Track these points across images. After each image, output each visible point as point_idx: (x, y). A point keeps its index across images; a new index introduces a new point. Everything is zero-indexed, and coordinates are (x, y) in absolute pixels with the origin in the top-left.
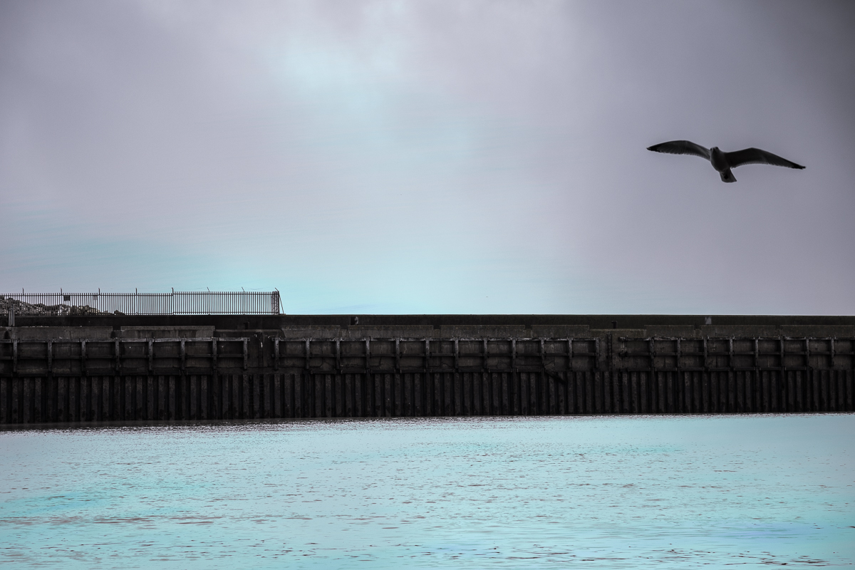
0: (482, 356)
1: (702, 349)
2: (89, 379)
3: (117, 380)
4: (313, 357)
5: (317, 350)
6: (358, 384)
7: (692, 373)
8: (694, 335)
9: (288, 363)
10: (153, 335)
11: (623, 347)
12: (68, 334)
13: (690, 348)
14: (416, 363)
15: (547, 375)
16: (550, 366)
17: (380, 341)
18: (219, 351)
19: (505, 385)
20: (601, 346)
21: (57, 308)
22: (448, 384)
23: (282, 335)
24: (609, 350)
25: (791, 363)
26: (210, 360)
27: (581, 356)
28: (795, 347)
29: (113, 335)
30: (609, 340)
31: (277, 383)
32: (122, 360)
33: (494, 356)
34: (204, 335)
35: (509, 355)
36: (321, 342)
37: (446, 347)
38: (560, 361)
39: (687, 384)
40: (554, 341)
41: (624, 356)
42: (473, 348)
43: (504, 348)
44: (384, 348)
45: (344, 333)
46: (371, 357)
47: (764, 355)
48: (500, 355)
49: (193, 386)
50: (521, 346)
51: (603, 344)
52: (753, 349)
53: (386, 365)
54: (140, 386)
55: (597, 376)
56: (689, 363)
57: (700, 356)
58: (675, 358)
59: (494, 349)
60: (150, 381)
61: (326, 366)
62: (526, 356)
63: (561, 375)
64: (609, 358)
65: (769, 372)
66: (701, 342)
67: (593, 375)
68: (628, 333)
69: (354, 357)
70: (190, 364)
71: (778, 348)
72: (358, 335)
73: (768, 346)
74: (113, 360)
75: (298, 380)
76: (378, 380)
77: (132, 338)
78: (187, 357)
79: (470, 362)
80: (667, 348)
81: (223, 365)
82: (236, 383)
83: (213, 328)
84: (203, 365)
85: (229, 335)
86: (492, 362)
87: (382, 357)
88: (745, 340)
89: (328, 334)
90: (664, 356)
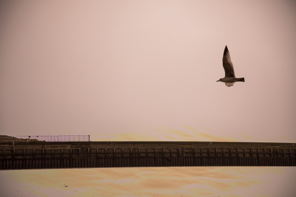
0: (147, 153)
1: (208, 151)
2: (35, 160)
3: (43, 160)
4: (99, 153)
5: (100, 151)
6: (112, 161)
7: (206, 158)
8: (206, 147)
9: (92, 155)
10: (54, 147)
11: (186, 151)
12: (30, 147)
13: (205, 151)
14: (128, 155)
15: (165, 158)
16: (166, 156)
17: (118, 149)
18: (72, 152)
19: (153, 161)
20: (180, 150)
21: (26, 140)
22: (137, 161)
23: (90, 147)
24: (183, 151)
25: (233, 155)
26: (70, 154)
27: (175, 153)
28: (235, 151)
29: (42, 147)
30: (183, 149)
31: (89, 161)
32: (45, 154)
33: (150, 153)
34: (68, 147)
35: (154, 153)
36: (101, 149)
37: (137, 150)
38: (169, 154)
39: (204, 161)
40: (167, 149)
41: (187, 153)
42: (144, 151)
43: (153, 151)
44: (119, 151)
45: (108, 146)
46: (115, 153)
47: (226, 153)
48: (152, 153)
49: (65, 162)
50: (158, 150)
51: (181, 150)
52: (223, 151)
53: (120, 156)
54: (50, 162)
55: (179, 159)
56: (205, 155)
57: (208, 153)
58: (201, 154)
59: (150, 151)
60: (53, 160)
61: (103, 156)
62: (159, 153)
63: (169, 159)
64: (183, 154)
65: (227, 158)
66: (208, 149)
67: (178, 158)
68: (188, 146)
69: (111, 153)
70: (64, 155)
71: (230, 151)
72: (112, 147)
73: (227, 151)
74: (42, 155)
75: (95, 160)
76: (117, 160)
77: (48, 148)
78: (63, 153)
79: (143, 155)
80: (199, 151)
81: (73, 156)
82: (77, 161)
83: (71, 145)
84: (68, 156)
85: (75, 147)
86: (150, 155)
87: (118, 153)
88: (221, 149)
89: (103, 147)
90: (198, 153)
